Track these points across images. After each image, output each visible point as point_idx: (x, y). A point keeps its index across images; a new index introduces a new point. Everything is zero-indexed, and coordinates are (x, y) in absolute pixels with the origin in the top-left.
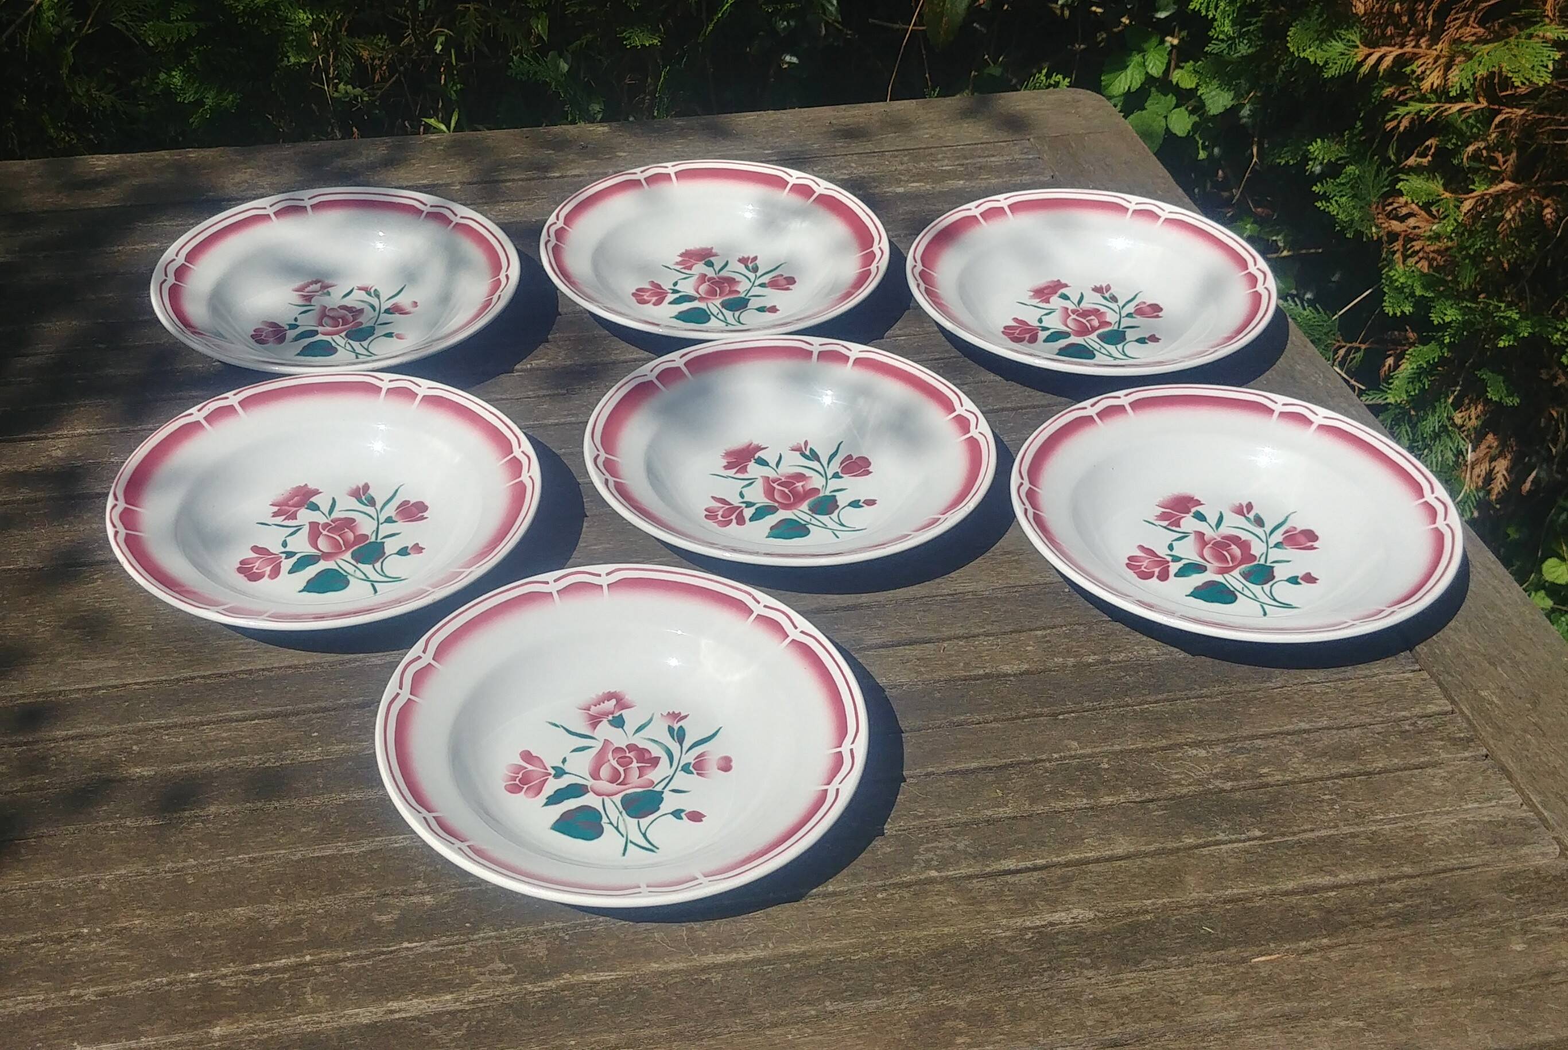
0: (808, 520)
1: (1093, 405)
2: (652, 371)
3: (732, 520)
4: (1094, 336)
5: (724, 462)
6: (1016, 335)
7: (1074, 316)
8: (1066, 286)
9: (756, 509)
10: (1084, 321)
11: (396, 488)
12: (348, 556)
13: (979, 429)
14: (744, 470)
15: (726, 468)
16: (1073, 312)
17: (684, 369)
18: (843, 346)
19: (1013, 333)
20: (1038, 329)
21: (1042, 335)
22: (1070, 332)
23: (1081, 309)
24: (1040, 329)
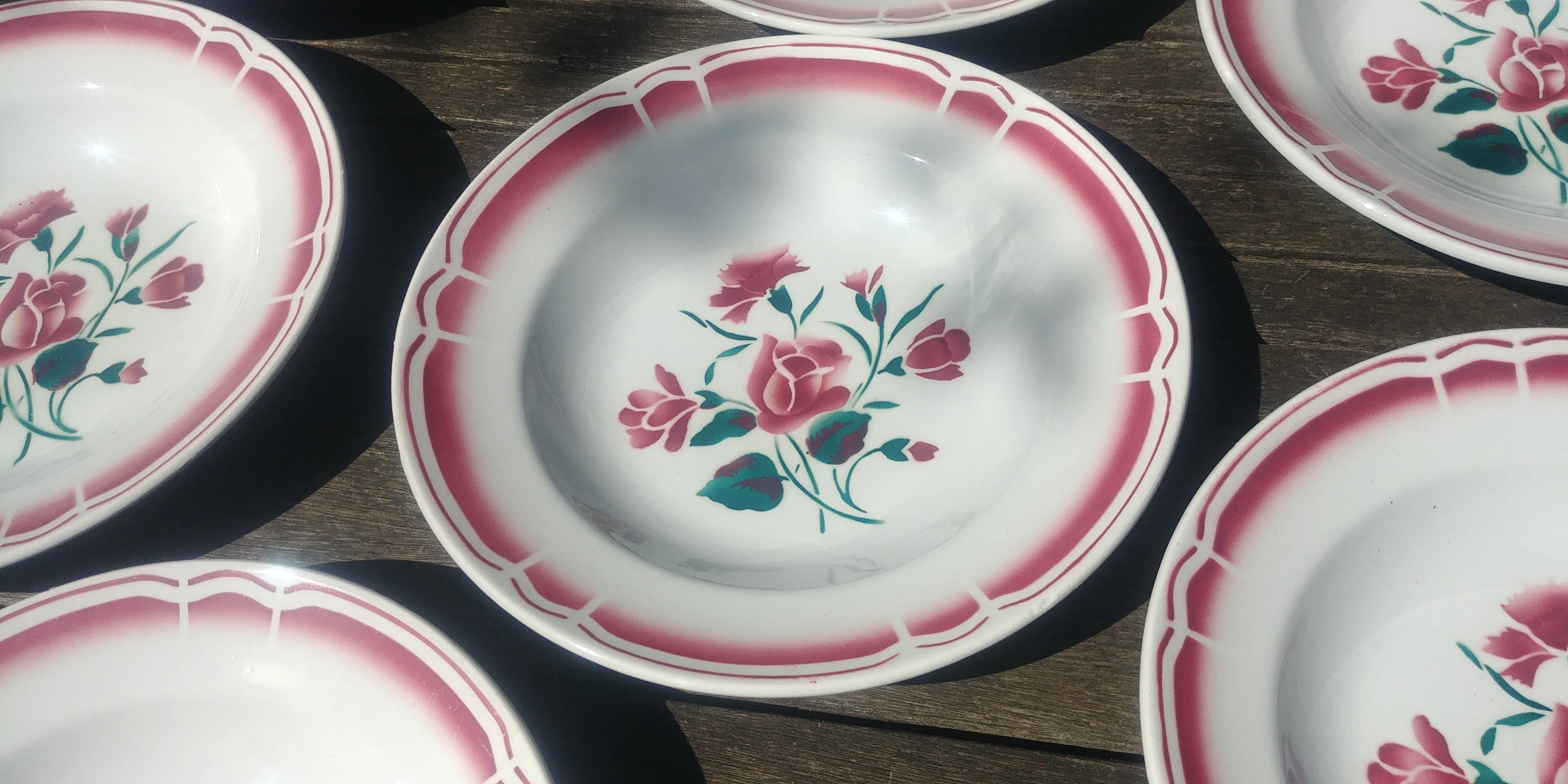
0: (792, 469)
1: (1441, 355)
2: (637, 85)
3: (663, 431)
4: (1542, 115)
5: (716, 286)
6: (1387, 83)
7: (1520, 57)
9: (718, 416)
10: (1536, 71)
11: (181, 227)
13: (1167, 373)
14: (740, 314)
15: (718, 301)
16: (1525, 45)
17: (702, 88)
18: (1003, 90)
19: (1382, 77)
20: (1434, 76)
21: (1440, 91)
22: (1496, 95)
23: (1542, 42)
24: (1441, 75)
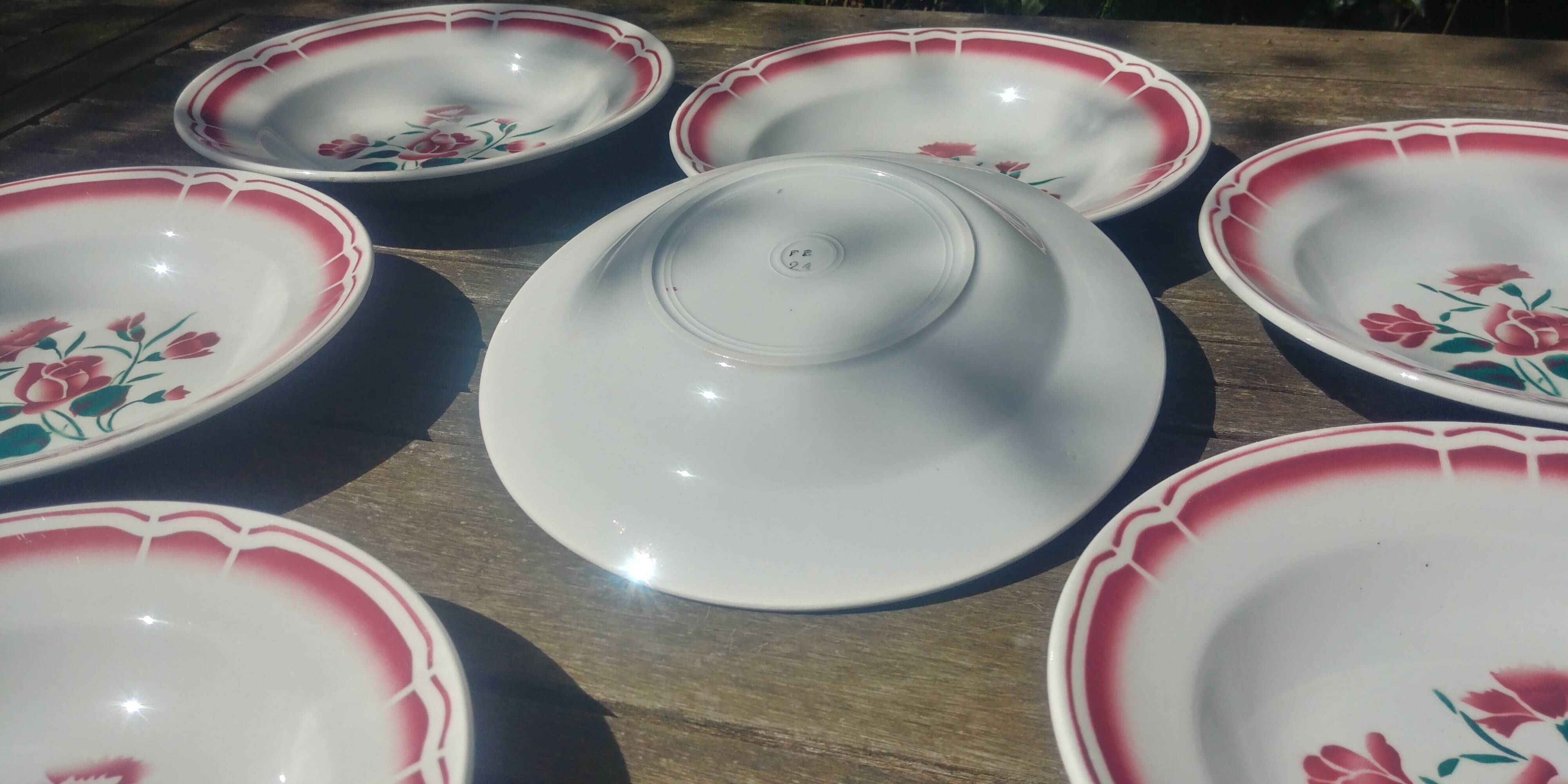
4: (1538, 359)
6: (1385, 329)
7: (1514, 322)
8: (1525, 275)
10: (1531, 332)
12: (65, 407)
16: (1517, 315)
19: (1382, 326)
20: (1433, 329)
21: (1437, 338)
22: (1492, 344)
23: (1534, 313)
24: (1438, 328)
